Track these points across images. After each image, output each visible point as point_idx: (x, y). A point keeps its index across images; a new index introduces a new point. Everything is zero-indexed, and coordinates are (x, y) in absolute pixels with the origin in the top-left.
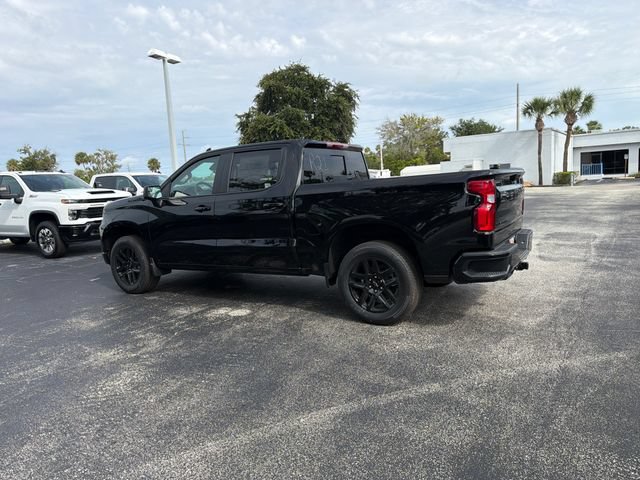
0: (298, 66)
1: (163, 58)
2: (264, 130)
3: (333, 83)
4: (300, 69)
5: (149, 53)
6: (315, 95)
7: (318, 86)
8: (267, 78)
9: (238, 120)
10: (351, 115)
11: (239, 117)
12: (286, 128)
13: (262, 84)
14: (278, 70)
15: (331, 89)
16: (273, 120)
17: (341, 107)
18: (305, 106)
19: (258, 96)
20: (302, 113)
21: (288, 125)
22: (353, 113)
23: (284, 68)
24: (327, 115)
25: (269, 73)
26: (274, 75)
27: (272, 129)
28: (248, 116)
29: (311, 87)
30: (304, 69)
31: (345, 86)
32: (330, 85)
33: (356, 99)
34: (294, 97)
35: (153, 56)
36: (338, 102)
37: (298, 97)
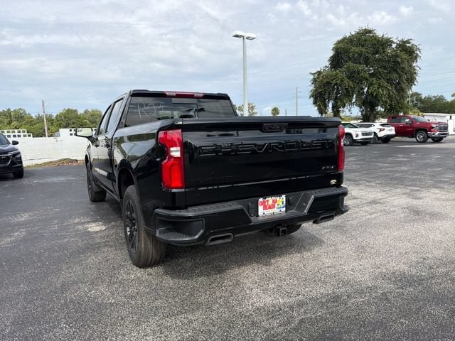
0: (366, 30)
1: (243, 36)
2: (328, 83)
3: (395, 41)
4: (367, 32)
5: (233, 34)
6: (377, 52)
7: (380, 44)
9: (312, 77)
10: (411, 66)
11: (313, 74)
13: (334, 48)
14: (348, 35)
15: (394, 46)
16: (337, 74)
17: (399, 60)
19: (331, 57)
21: (349, 78)
22: (414, 64)
23: (353, 33)
24: (385, 68)
27: (334, 82)
28: (319, 73)
29: (373, 45)
30: (370, 32)
31: (408, 42)
32: (392, 42)
33: (418, 52)
34: (356, 55)
35: (236, 36)
36: (397, 56)
37: (360, 55)
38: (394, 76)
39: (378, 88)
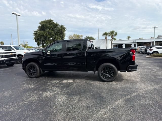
1: (16, 14)
2: (42, 35)
4: (51, 21)
5: (12, 13)
6: (55, 28)
7: (56, 25)
8: (42, 22)
9: (34, 32)
11: (34, 31)
12: (48, 35)
13: (40, 23)
14: (45, 20)
16: (44, 33)
17: (62, 31)
18: (53, 30)
19: (39, 26)
20: (52, 32)
22: (65, 33)
23: (46, 20)
24: (59, 33)
25: (43, 21)
26: (44, 21)
27: (44, 35)
28: (37, 31)
29: (54, 25)
30: (52, 21)
31: (63, 26)
32: (59, 25)
33: (66, 29)
34: (50, 27)
35: (13, 14)
36: (61, 30)
37: (51, 28)
38: (61, 35)
39: (58, 39)
